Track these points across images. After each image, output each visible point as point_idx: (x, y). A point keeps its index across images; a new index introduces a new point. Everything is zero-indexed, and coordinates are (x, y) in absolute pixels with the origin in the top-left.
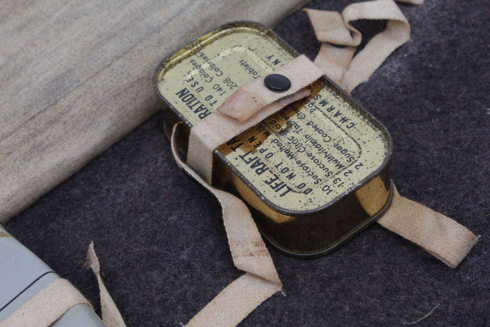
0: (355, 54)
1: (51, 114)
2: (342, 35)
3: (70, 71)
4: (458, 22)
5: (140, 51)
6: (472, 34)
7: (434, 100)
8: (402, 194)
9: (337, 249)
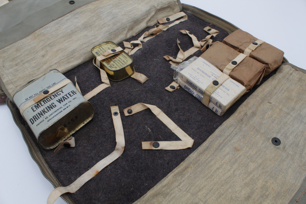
0: (132, 50)
1: (72, 56)
2: (129, 46)
3: (76, 49)
4: (151, 45)
5: (90, 47)
6: (154, 47)
7: (145, 58)
8: (136, 72)
9: (122, 80)
